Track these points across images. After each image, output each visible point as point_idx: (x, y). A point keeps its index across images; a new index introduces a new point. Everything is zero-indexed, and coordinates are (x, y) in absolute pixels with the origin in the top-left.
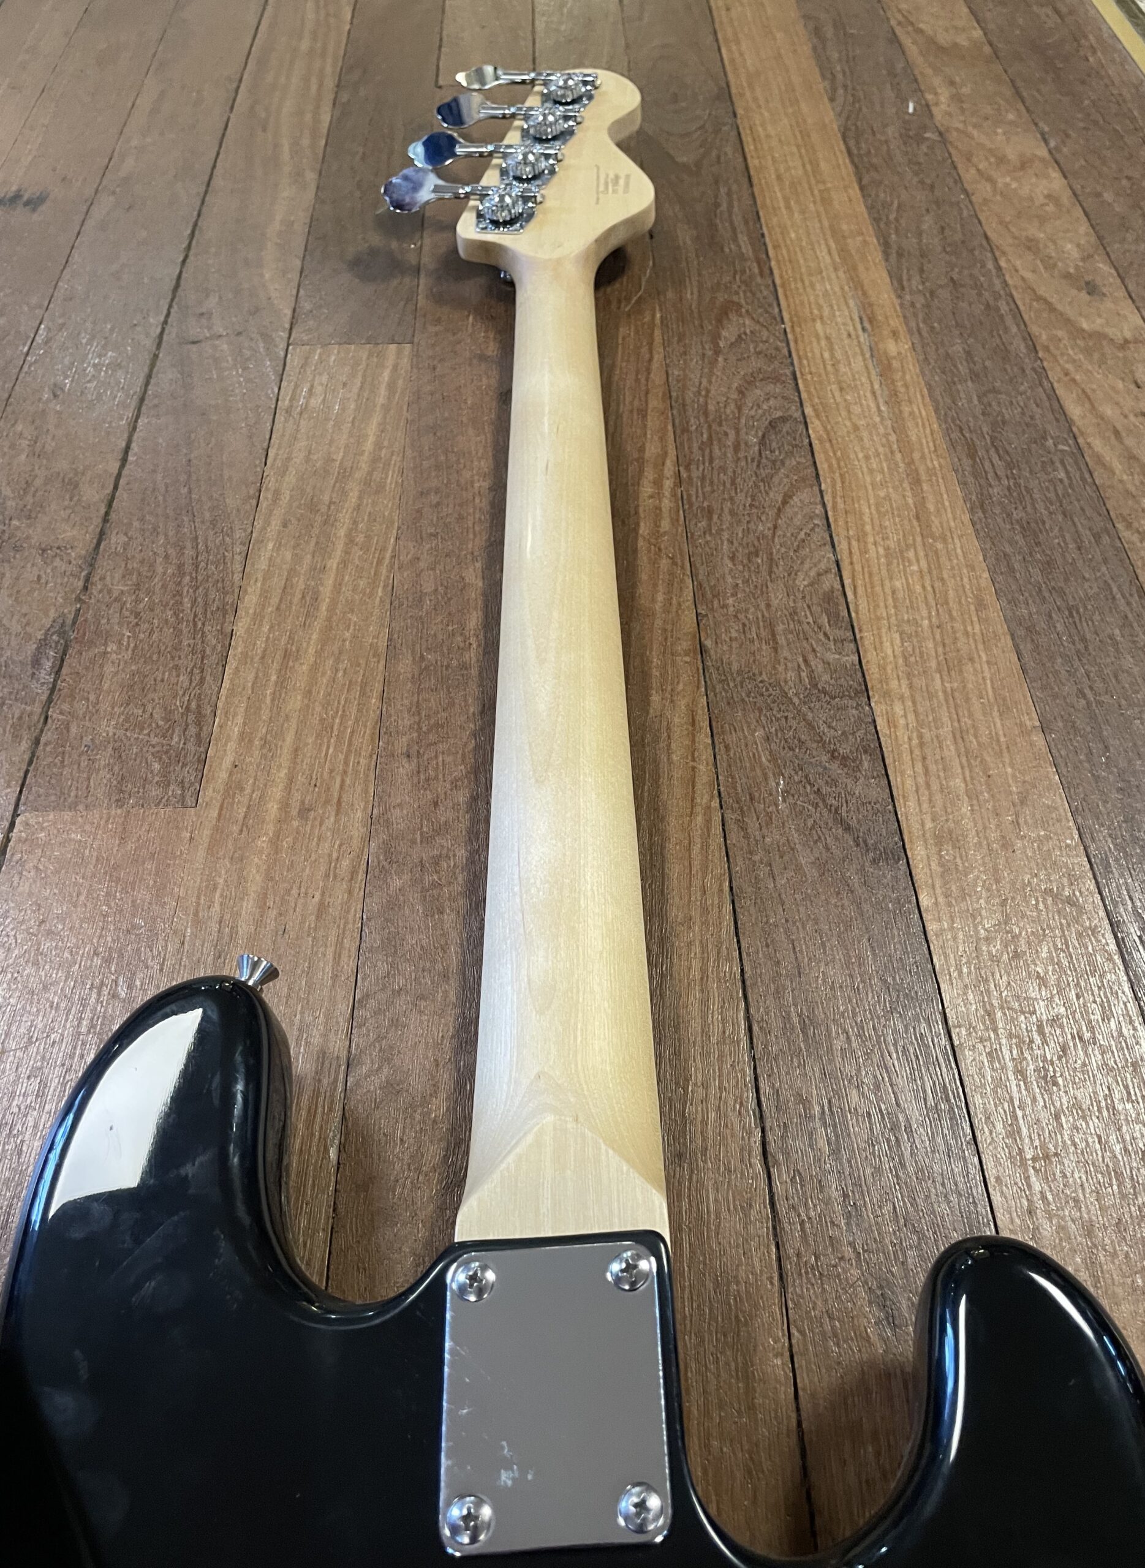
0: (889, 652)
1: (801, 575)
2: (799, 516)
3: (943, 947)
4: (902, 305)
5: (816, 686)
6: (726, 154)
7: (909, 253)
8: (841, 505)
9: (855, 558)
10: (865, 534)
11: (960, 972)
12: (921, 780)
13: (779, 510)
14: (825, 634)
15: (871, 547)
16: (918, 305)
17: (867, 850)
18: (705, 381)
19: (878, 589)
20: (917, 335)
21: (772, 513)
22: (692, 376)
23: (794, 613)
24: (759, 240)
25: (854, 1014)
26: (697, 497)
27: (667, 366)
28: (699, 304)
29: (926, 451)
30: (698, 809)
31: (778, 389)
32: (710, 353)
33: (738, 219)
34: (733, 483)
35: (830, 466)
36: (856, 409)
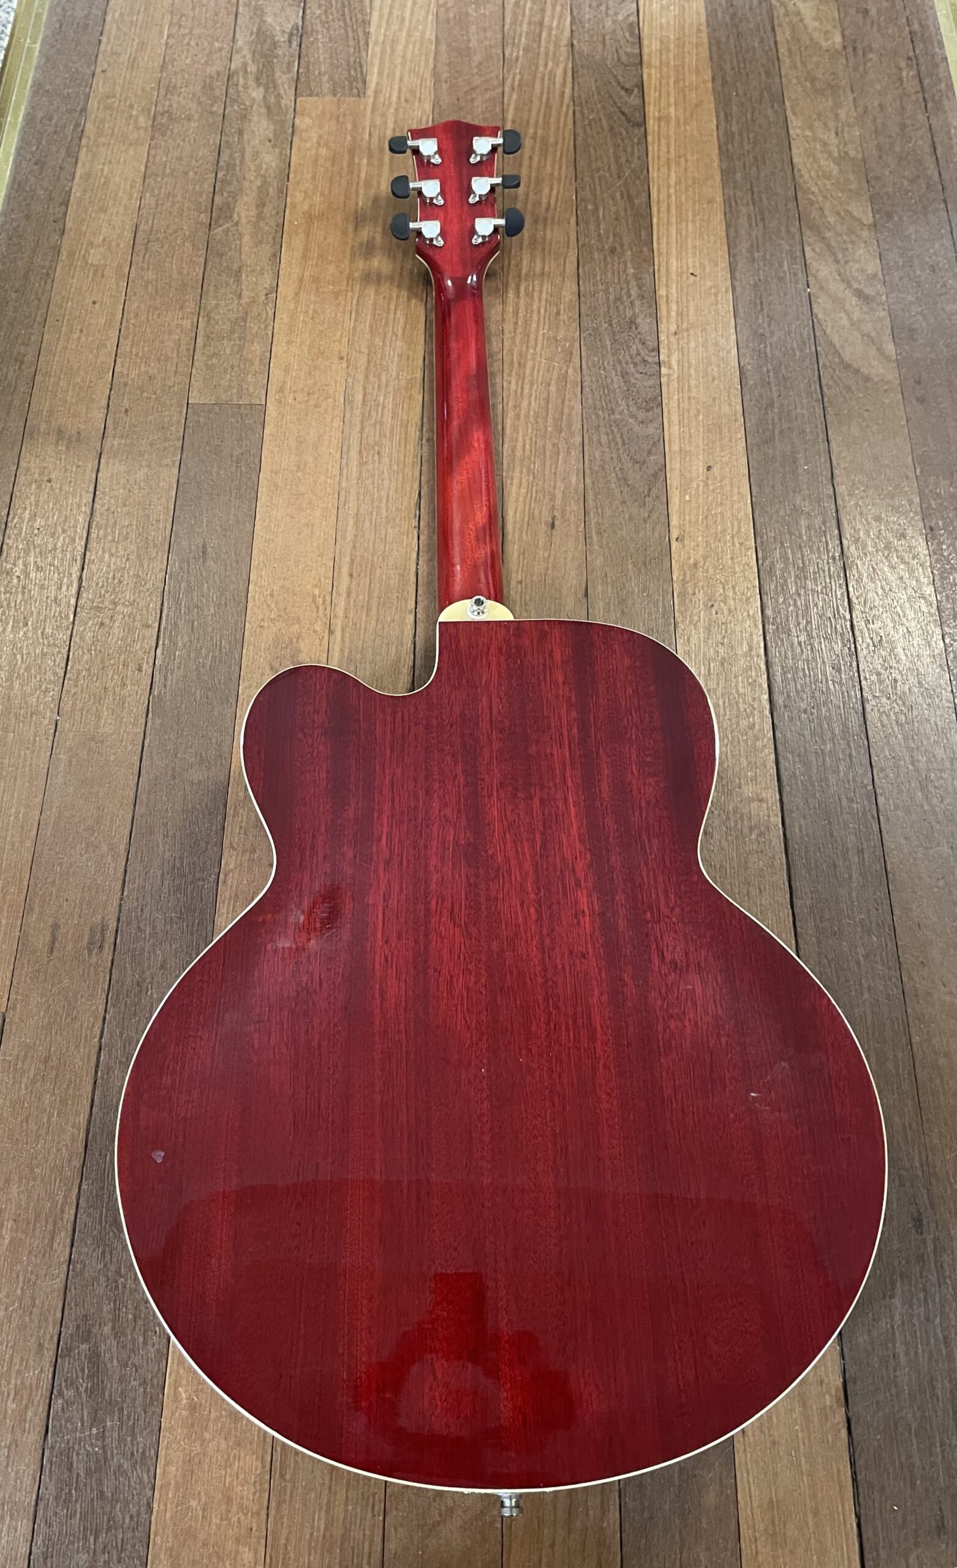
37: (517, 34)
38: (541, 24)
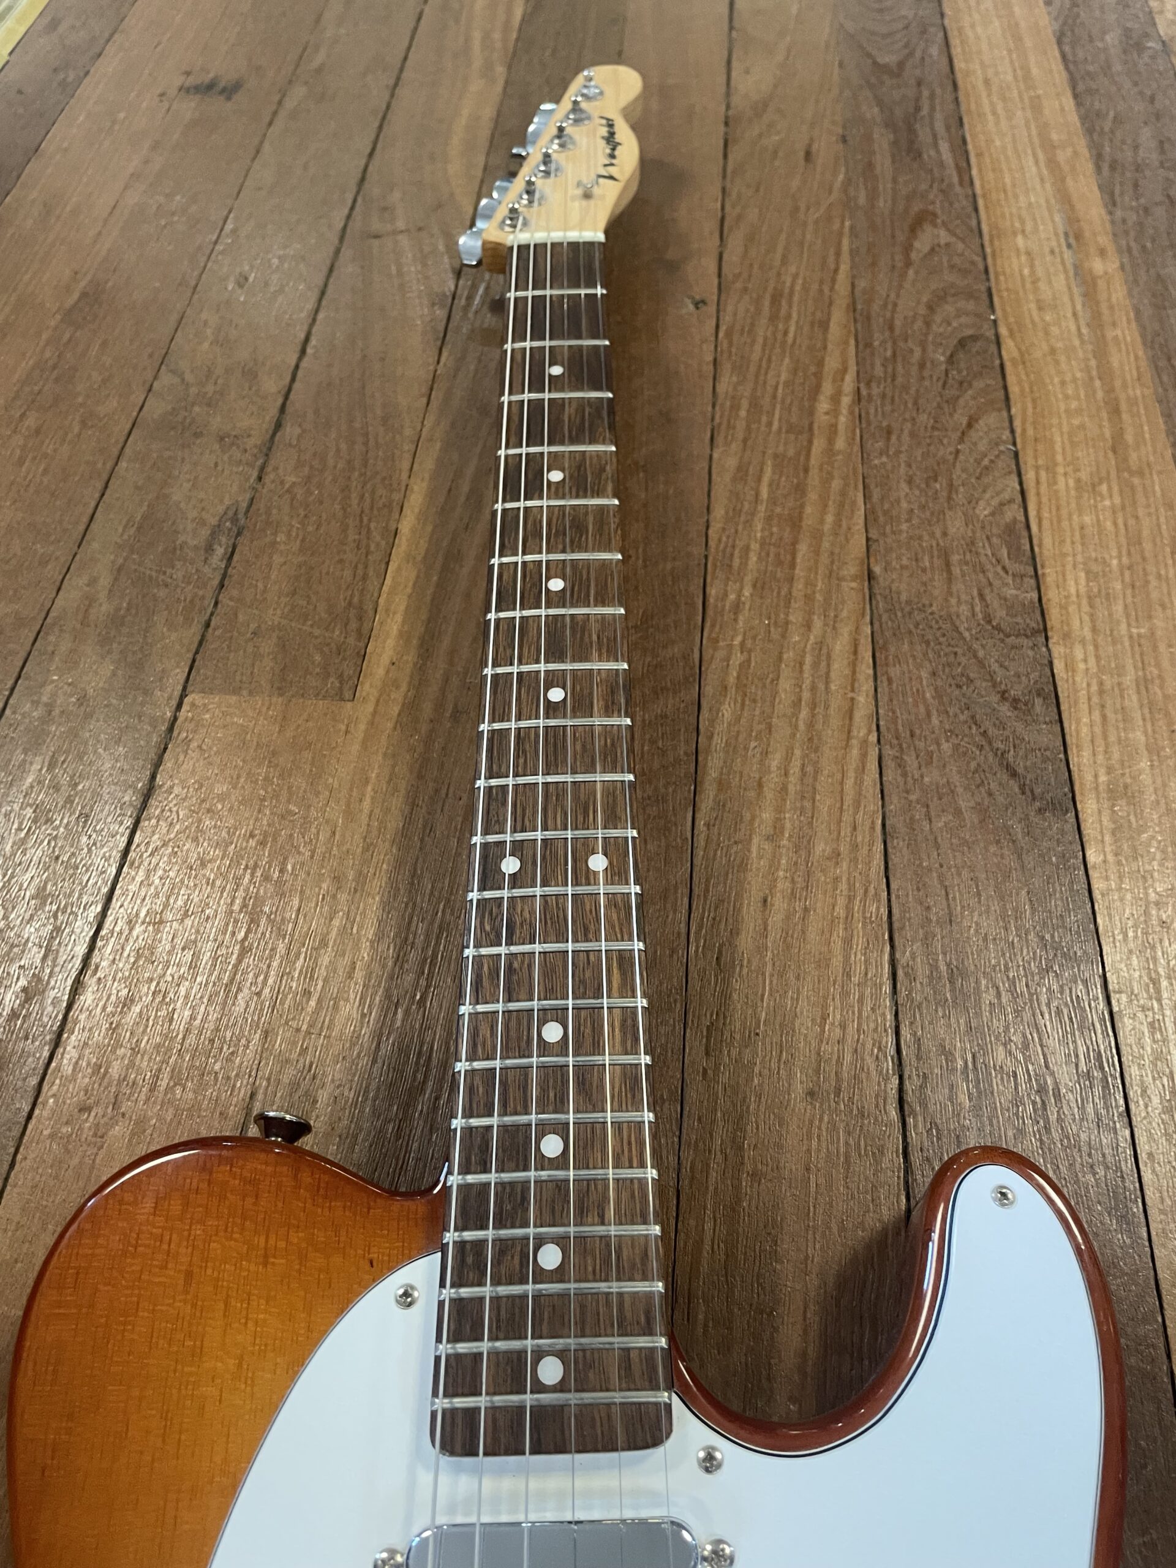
0: (1073, 590)
1: (982, 503)
2: (985, 441)
3: (1108, 908)
4: (1113, 222)
5: (989, 622)
6: (931, 56)
7: (1123, 166)
8: (1030, 432)
9: (1043, 488)
10: (1056, 464)
11: (1126, 935)
12: (1098, 730)
13: (963, 433)
14: (1004, 568)
15: (1061, 480)
16: (1130, 223)
17: (1034, 799)
18: (893, 296)
19: (1065, 524)
20: (1126, 254)
21: (955, 436)
22: (878, 288)
23: (973, 543)
24: (961, 147)
25: (1007, 969)
26: (876, 415)
27: (854, 277)
28: (892, 212)
29: (1128, 377)
30: (854, 742)
31: (971, 306)
32: (899, 265)
33: (939, 126)
34: (915, 403)
35: (1022, 391)
36: (1055, 330)
37: (740, 544)
38: (795, 522)
